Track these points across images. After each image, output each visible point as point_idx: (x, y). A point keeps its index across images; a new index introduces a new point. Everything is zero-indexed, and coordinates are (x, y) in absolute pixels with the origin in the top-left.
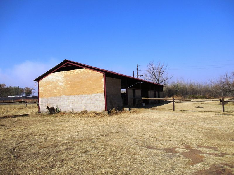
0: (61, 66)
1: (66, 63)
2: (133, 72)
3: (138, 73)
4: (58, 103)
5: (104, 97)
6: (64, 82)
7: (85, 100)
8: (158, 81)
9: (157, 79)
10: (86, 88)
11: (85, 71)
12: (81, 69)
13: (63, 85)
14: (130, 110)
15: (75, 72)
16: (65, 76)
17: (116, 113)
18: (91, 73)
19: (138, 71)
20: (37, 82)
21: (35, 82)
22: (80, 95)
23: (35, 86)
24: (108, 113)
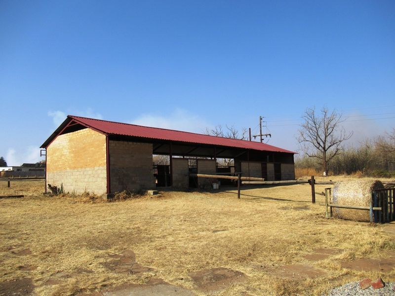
0: (67, 126)
1: (71, 121)
2: (250, 129)
3: (261, 131)
4: (63, 181)
5: (106, 171)
6: (69, 149)
7: (88, 176)
8: (324, 143)
9: (321, 139)
10: (89, 159)
11: (88, 131)
12: (84, 130)
13: (68, 153)
14: (154, 193)
15: (80, 133)
16: (70, 140)
17: (125, 198)
18: (94, 134)
19: (261, 127)
20: (44, 149)
21: (42, 149)
22: (83, 169)
23: (41, 155)
24: (108, 198)
